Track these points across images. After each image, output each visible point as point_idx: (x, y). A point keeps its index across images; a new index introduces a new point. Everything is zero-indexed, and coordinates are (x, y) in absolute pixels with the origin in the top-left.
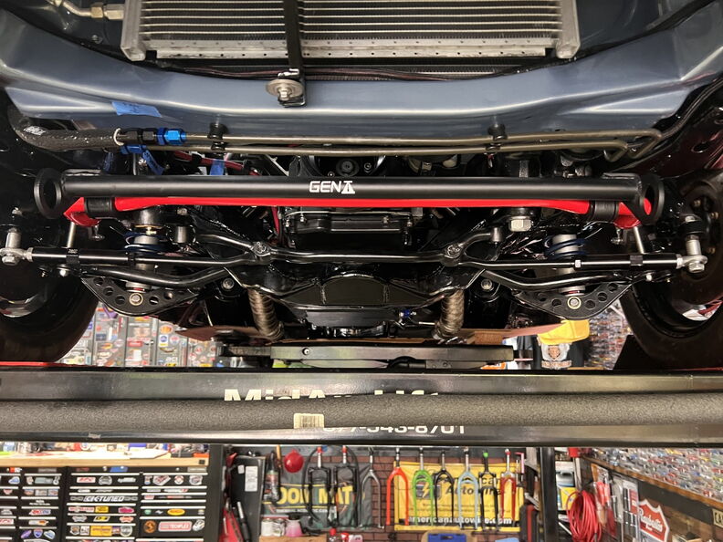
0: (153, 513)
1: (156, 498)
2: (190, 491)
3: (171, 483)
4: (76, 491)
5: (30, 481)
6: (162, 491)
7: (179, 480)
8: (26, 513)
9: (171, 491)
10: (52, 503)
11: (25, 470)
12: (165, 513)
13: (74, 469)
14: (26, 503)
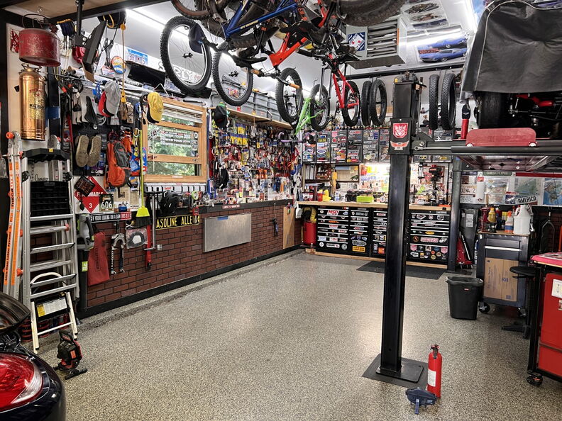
0: (417, 232)
1: (418, 225)
2: (437, 223)
3: (427, 218)
4: (377, 219)
5: (353, 214)
6: (422, 222)
7: (431, 217)
8: (352, 228)
9: (427, 222)
10: (366, 224)
11: (351, 208)
12: (424, 233)
13: (375, 209)
14: (353, 223)
